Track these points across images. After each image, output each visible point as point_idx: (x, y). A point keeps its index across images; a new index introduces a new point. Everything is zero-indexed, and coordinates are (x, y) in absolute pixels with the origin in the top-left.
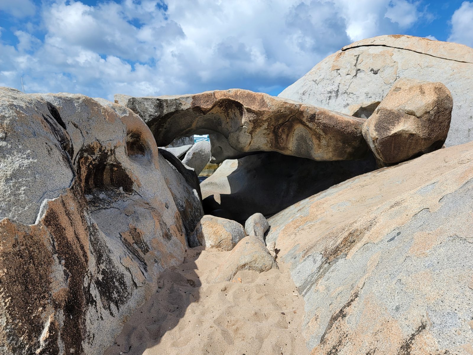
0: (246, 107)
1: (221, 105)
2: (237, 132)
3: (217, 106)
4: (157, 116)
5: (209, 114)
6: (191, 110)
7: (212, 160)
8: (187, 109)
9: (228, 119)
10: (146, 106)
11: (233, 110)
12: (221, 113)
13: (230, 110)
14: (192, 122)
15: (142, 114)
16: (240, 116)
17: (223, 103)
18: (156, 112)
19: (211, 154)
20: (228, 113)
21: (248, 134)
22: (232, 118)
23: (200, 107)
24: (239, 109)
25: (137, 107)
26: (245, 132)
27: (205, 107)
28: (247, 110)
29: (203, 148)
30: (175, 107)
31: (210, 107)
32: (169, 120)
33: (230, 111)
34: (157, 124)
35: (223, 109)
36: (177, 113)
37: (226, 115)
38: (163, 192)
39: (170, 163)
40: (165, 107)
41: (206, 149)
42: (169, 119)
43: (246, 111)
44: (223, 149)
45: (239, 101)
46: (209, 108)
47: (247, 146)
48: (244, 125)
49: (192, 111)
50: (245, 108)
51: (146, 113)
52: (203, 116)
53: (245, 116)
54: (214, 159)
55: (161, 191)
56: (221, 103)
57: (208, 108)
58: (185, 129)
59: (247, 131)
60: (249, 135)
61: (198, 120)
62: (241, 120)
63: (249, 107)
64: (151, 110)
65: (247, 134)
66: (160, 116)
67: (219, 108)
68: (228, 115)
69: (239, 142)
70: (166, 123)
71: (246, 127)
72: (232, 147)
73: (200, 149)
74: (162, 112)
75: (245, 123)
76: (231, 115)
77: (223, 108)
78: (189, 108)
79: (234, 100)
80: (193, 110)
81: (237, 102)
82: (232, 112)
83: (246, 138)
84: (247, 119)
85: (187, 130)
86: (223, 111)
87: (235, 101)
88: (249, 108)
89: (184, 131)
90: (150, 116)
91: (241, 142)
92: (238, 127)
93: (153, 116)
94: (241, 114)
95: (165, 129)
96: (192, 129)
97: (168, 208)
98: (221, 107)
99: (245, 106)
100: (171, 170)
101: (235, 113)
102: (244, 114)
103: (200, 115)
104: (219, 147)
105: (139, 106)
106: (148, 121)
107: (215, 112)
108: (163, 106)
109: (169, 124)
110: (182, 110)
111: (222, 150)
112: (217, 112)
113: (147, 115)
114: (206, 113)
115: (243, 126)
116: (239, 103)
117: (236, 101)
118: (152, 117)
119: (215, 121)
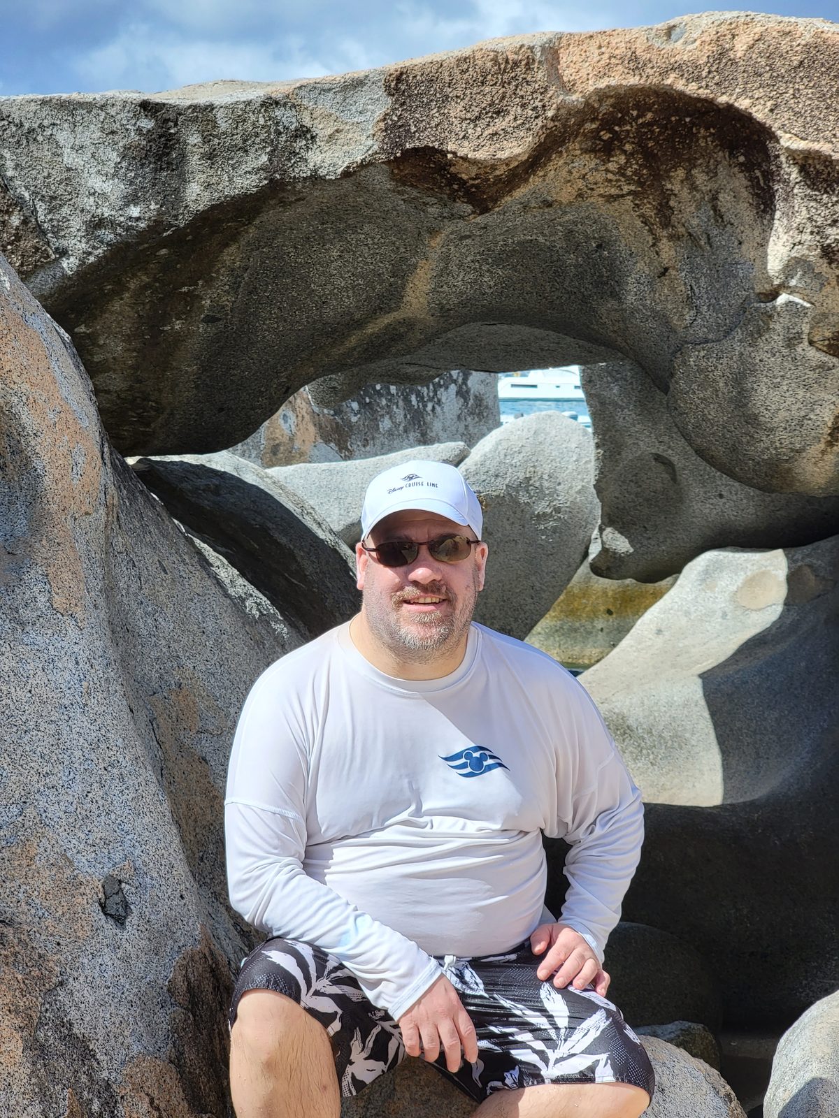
0: (801, 145)
1: (606, 136)
2: (736, 345)
3: (575, 146)
4: (142, 225)
5: (525, 207)
6: (381, 180)
7: (605, 550)
8: (347, 174)
9: (665, 245)
10: (70, 158)
11: (700, 177)
12: (610, 199)
13: (681, 173)
14: (402, 271)
15: (41, 218)
16: (748, 215)
17: (621, 122)
18: (131, 199)
19: (598, 512)
20: (666, 196)
21: (814, 355)
22: (697, 231)
23: (443, 153)
24: (747, 168)
25: (10, 164)
26: (792, 341)
27: (481, 155)
28: (803, 169)
29: (546, 469)
30: (264, 158)
31: (515, 148)
32: (231, 256)
33: (675, 182)
34: (145, 287)
35: (621, 171)
36: (283, 203)
37: (648, 210)
38: (97, 792)
39: (226, 572)
40: (194, 161)
41: (561, 476)
42: (232, 249)
43: (794, 174)
44: (685, 476)
45: (743, 104)
46: (507, 162)
47: (814, 450)
48: (783, 286)
49: (389, 185)
50: (792, 155)
51: (65, 210)
52: (479, 219)
53: (790, 215)
54: (622, 545)
55: (78, 788)
56: (607, 124)
57: (503, 155)
58: (360, 324)
59: (806, 329)
60: (823, 367)
61: (446, 259)
62: (763, 245)
63: (816, 146)
64: (97, 183)
65: (812, 353)
66: (157, 226)
67: (590, 162)
68: (665, 212)
69: (753, 420)
70: (209, 282)
71: (797, 299)
72: (700, 452)
73: (522, 476)
74: (172, 198)
75: (790, 268)
76: (690, 213)
77: (622, 159)
78: (363, 165)
79: (703, 93)
80: (392, 177)
81: (730, 107)
82: (693, 188)
83: (808, 387)
84: (806, 237)
85: (371, 329)
86: (629, 180)
87: (709, 104)
88: (818, 155)
89: (353, 340)
90: (97, 224)
91: (765, 417)
92: (736, 302)
93: (113, 224)
94: (765, 203)
95: (210, 320)
96: (409, 324)
97: (120, 921)
98: (605, 150)
99: (788, 141)
100: (228, 622)
101: (715, 198)
102: (779, 205)
103: (452, 217)
104: (658, 458)
105: (24, 161)
106: (82, 263)
107: (566, 195)
108: (183, 156)
109: (235, 287)
110: (315, 178)
111: (674, 479)
112: (580, 195)
113: (76, 224)
114: (495, 200)
115: (774, 295)
116: (744, 119)
117: (723, 99)
118: (107, 235)
119: (571, 259)
